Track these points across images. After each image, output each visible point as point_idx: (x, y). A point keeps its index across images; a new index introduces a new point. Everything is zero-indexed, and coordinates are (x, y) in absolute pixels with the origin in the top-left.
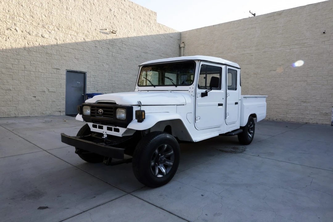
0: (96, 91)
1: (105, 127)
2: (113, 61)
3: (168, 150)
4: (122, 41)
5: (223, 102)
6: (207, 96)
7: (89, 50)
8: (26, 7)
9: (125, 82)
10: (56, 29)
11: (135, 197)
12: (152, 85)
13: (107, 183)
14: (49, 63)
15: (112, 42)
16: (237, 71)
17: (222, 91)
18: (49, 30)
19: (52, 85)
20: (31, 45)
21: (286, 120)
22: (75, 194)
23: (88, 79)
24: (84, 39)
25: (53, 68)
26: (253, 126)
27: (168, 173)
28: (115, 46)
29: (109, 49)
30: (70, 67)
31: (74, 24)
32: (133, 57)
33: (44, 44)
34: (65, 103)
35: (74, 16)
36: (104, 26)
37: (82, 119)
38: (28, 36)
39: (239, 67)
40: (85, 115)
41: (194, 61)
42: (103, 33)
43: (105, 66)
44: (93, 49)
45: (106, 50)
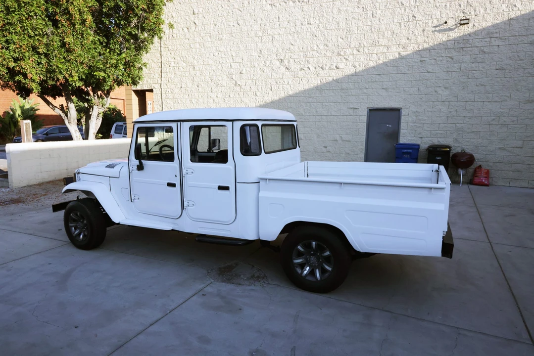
2: (462, 80)
4: (489, 33)
7: (408, 70)
8: (320, 36)
9: (494, 119)
10: (355, 52)
14: (344, 101)
15: (462, 43)
17: (175, 164)
18: (345, 57)
19: (347, 131)
20: (324, 81)
23: (403, 119)
24: (399, 54)
25: (349, 108)
28: (469, 49)
29: (452, 59)
30: (373, 103)
31: (383, 35)
32: (521, 60)
33: (338, 77)
35: (383, 23)
36: (444, 16)
38: (322, 72)
42: (439, 31)
43: (440, 92)
44: (416, 67)
45: (445, 62)
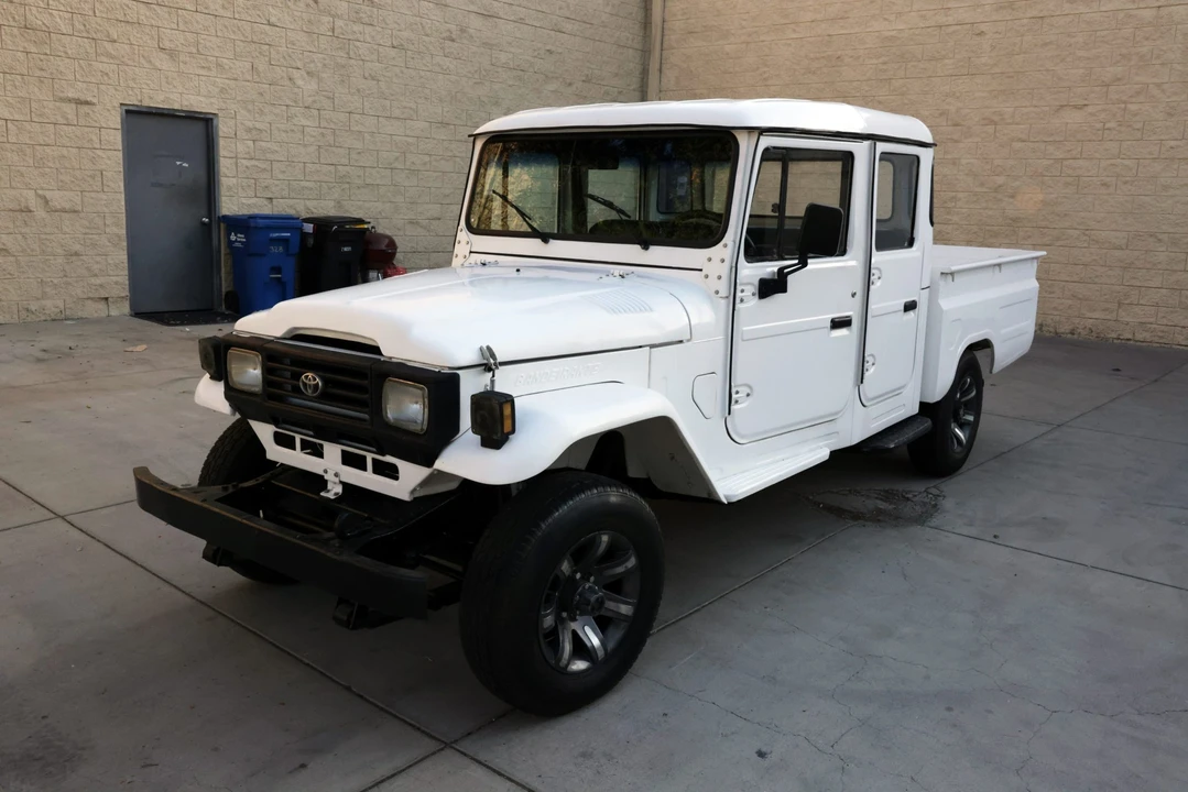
0: (266, 202)
1: (333, 451)
2: (338, 60)
3: (613, 554)
5: (852, 310)
6: (785, 291)
7: (224, 7)
9: (397, 159)
11: (474, 766)
12: (534, 233)
13: (348, 689)
14: (38, 73)
16: (918, 158)
17: (851, 262)
19: (61, 177)
21: (1114, 335)
22: (216, 749)
23: (224, 148)
25: (62, 100)
26: (974, 393)
27: (615, 650)
30: (138, 92)
32: (427, 35)
34: (126, 261)
37: (227, 404)
39: (927, 137)
40: (239, 387)
41: (734, 132)
43: (300, 82)
